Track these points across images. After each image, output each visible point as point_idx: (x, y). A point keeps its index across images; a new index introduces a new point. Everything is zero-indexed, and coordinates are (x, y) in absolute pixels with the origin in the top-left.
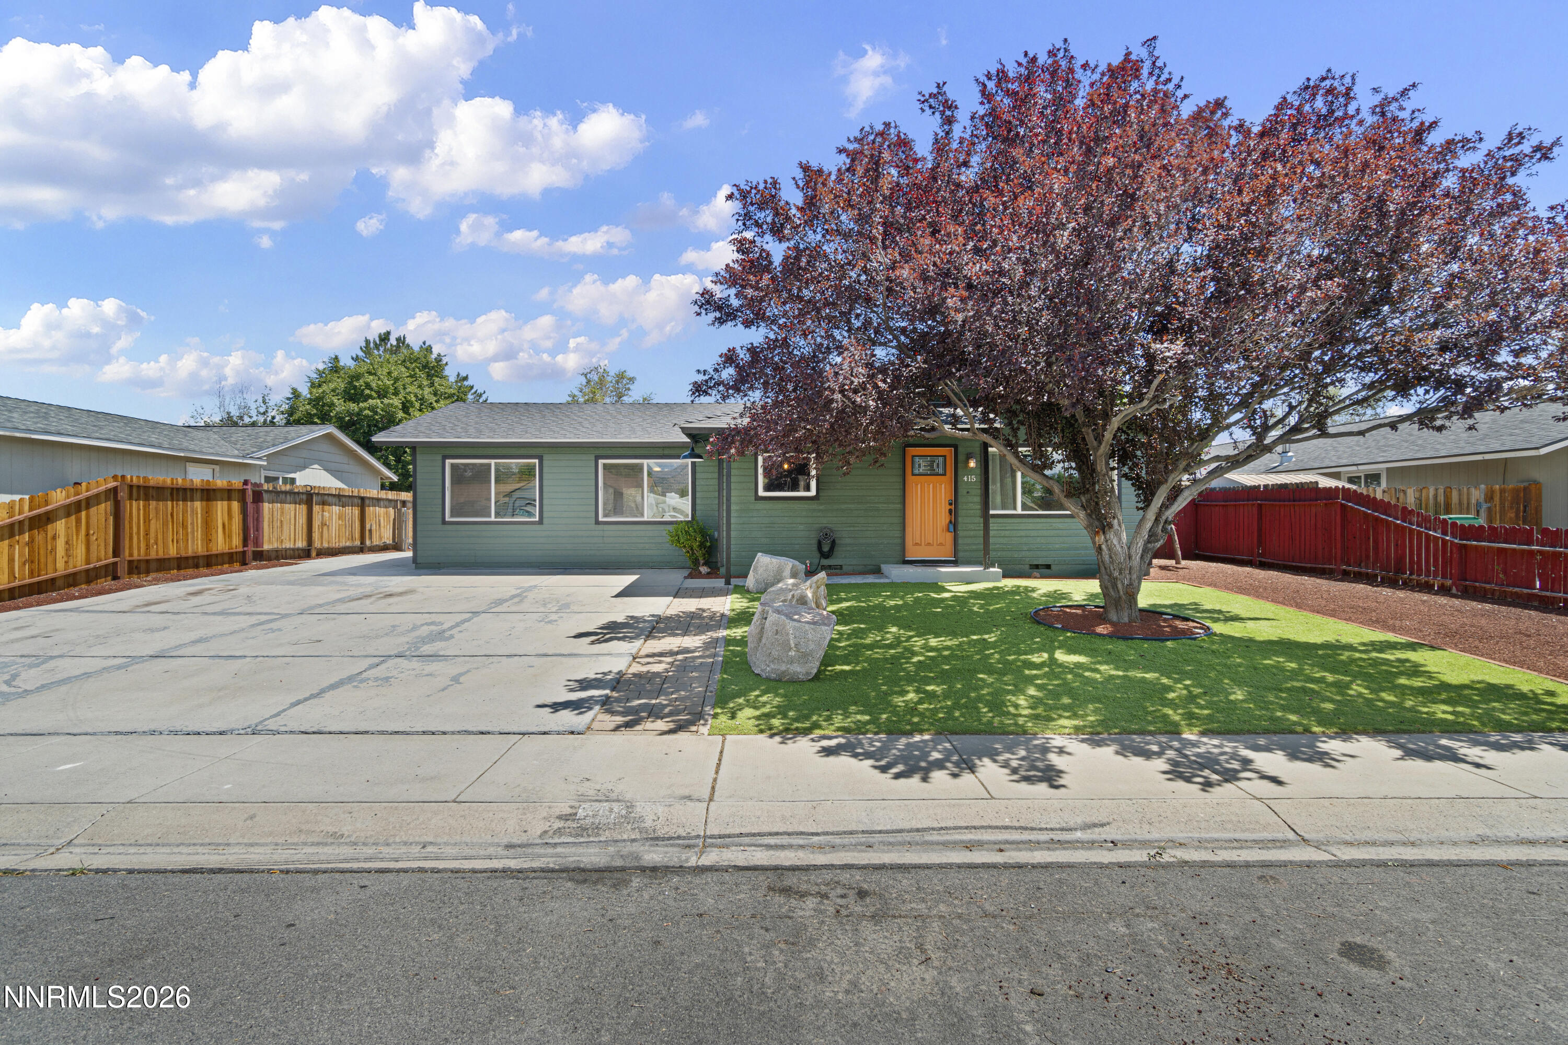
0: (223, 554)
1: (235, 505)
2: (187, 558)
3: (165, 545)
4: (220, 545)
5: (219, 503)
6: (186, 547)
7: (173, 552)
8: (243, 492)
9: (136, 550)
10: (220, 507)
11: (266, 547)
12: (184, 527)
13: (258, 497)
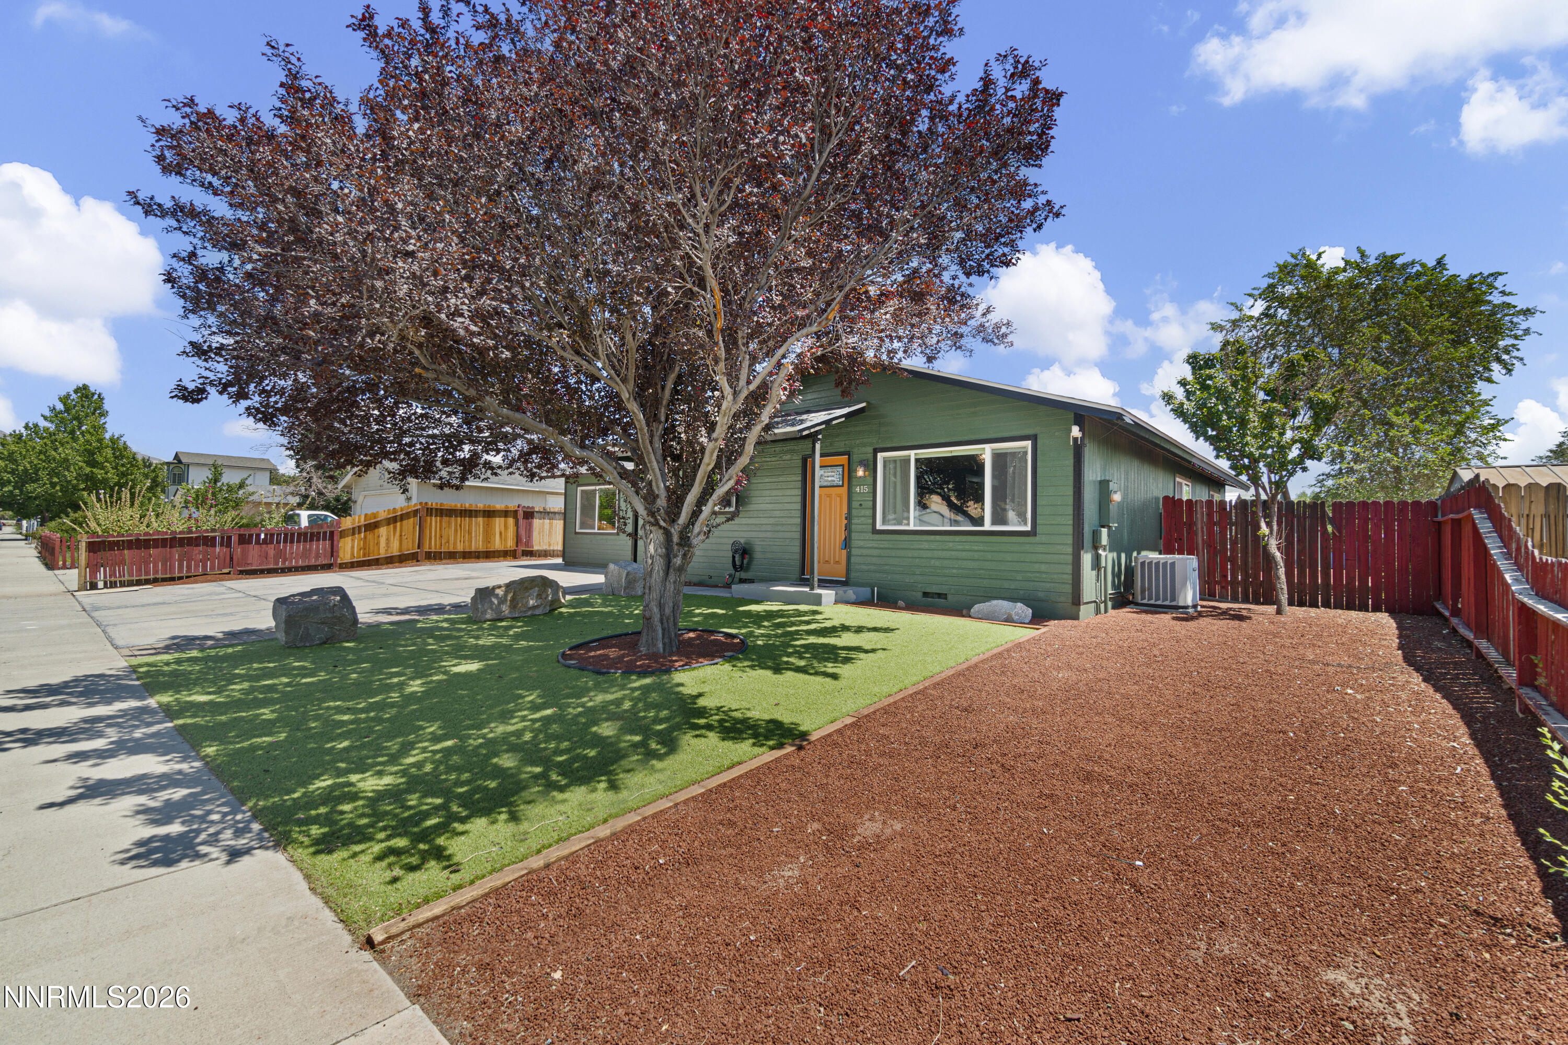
0: (498, 551)
1: (511, 521)
2: (470, 552)
3: (455, 544)
4: (497, 545)
5: (497, 520)
6: (470, 546)
7: (460, 548)
8: (516, 512)
9: (432, 545)
10: (498, 522)
11: (536, 548)
12: (470, 533)
13: (529, 515)
